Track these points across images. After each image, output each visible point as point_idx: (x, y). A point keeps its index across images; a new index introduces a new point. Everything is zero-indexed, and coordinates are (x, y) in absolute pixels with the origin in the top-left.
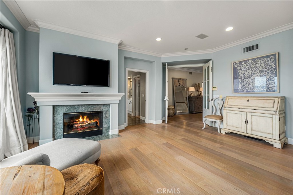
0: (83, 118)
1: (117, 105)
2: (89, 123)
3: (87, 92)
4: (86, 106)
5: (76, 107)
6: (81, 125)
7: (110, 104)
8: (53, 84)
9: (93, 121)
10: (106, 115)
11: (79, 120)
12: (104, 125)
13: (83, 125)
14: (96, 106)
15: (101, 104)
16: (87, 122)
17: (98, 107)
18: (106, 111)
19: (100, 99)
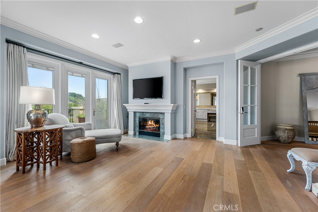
0: (151, 122)
1: (170, 114)
2: (155, 126)
3: (148, 103)
4: (150, 113)
5: (145, 114)
6: (150, 126)
7: (164, 113)
8: (133, 99)
9: (157, 125)
10: (163, 122)
11: (149, 123)
12: (161, 130)
13: (151, 127)
14: (156, 114)
15: (159, 113)
16: (154, 126)
17: (157, 114)
18: (162, 118)
19: (156, 109)
